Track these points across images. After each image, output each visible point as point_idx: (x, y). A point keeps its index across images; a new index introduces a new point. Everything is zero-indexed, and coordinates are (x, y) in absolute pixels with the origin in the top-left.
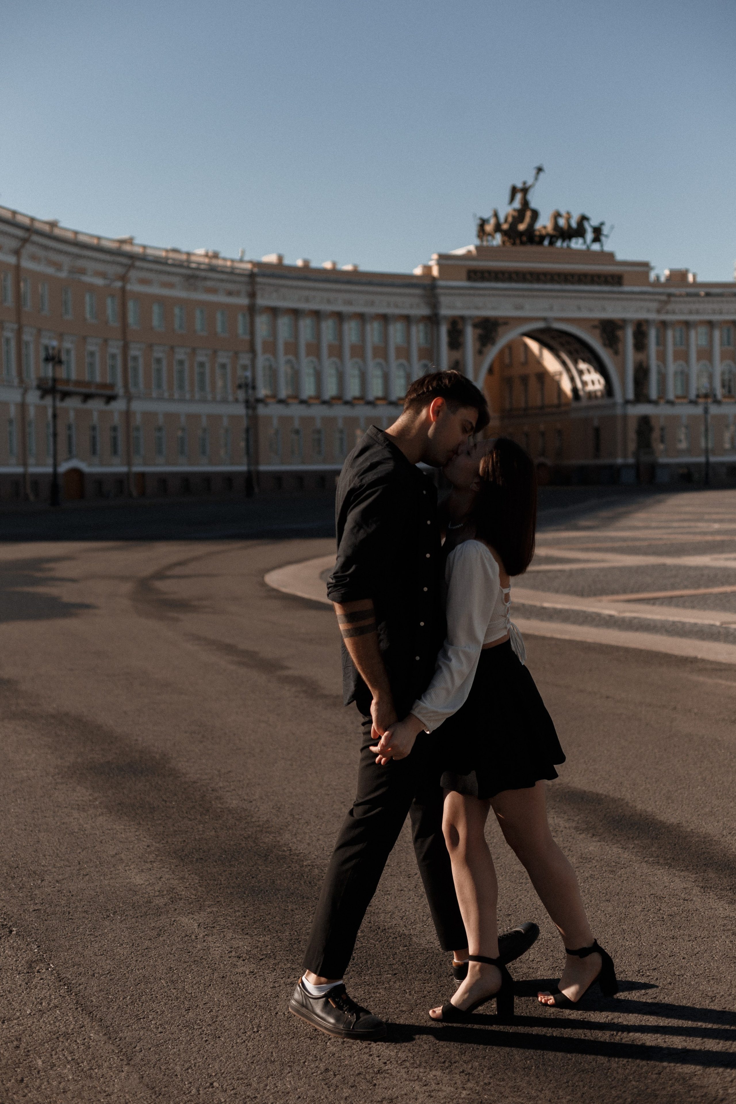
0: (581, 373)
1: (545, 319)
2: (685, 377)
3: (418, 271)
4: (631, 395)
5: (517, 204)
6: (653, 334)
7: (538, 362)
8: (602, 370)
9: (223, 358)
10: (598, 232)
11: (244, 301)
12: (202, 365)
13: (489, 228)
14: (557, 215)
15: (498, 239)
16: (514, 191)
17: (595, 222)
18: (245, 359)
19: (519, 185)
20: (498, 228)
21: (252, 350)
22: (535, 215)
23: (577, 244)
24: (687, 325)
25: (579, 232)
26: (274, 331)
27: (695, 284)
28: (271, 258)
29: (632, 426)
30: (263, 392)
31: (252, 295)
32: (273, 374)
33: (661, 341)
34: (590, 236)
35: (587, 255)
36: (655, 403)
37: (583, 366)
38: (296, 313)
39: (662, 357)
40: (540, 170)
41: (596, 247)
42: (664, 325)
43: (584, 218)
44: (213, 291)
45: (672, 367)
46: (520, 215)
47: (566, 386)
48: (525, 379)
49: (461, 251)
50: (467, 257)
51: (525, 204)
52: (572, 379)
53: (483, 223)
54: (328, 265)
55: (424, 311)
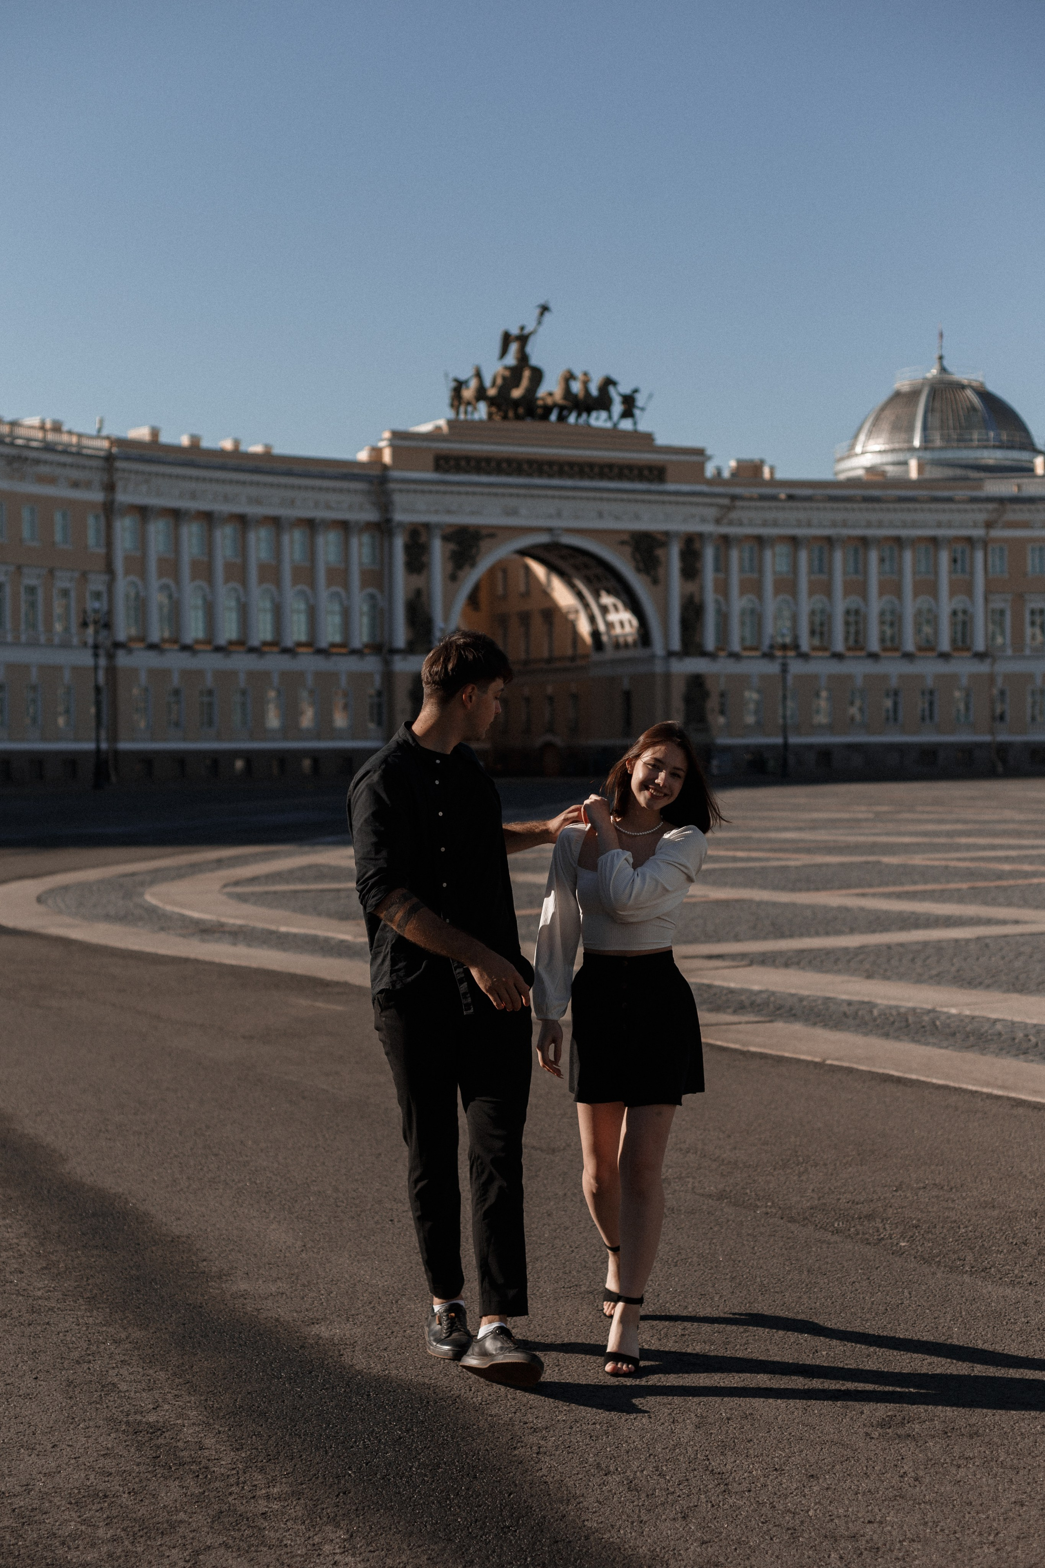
0: (604, 610)
1: (550, 530)
2: (755, 617)
3: (363, 456)
4: (676, 644)
5: (511, 359)
6: (709, 554)
7: (546, 593)
8: (635, 607)
9: (63, 581)
10: (629, 402)
11: (97, 496)
12: (31, 590)
13: (468, 393)
14: (569, 377)
15: (482, 411)
16: (507, 339)
17: (625, 388)
18: (97, 583)
19: (515, 331)
20: (481, 393)
21: (110, 570)
22: (537, 375)
23: (599, 420)
24: (760, 541)
25: (602, 402)
26: (142, 541)
27: (774, 483)
28: (142, 433)
29: (678, 690)
30: (123, 630)
31: (110, 488)
32: (140, 606)
33: (722, 566)
34: (617, 408)
35: (614, 436)
36: (712, 656)
37: (607, 600)
38: (176, 515)
39: (723, 588)
40: (545, 309)
41: (626, 425)
42: (726, 540)
43: (608, 382)
44: (52, 480)
45: (738, 603)
46: (514, 375)
47: (584, 628)
48: (525, 618)
49: (426, 428)
50: (434, 436)
51: (523, 358)
52: (592, 619)
53: (459, 386)
54: (227, 445)
55: (371, 515)
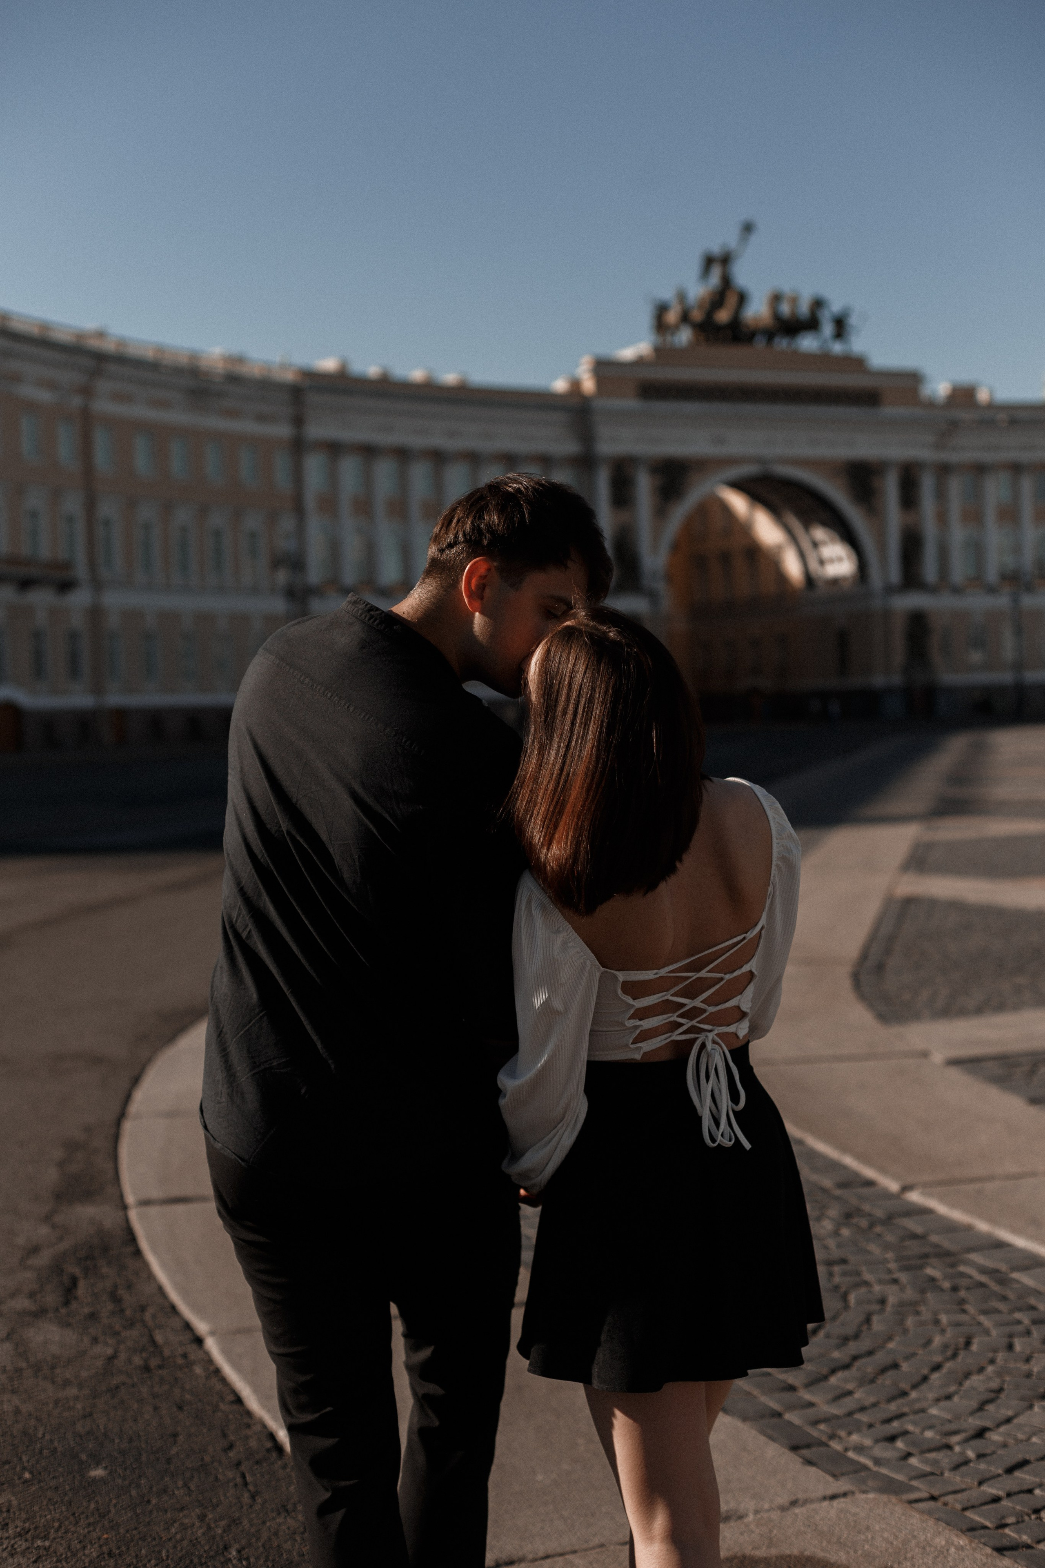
0: (815, 545)
1: (760, 460)
2: (977, 550)
3: (560, 385)
4: (895, 579)
5: (715, 279)
6: (927, 484)
7: (745, 530)
9: (253, 522)
10: (840, 323)
11: (283, 431)
12: (217, 534)
13: (672, 317)
14: (776, 298)
15: (684, 336)
16: (709, 261)
17: (835, 309)
18: (287, 523)
19: (717, 252)
20: (685, 317)
21: (299, 509)
22: (742, 298)
23: (808, 343)
24: (980, 469)
25: (811, 324)
26: (333, 478)
27: (992, 406)
28: (329, 364)
29: (899, 628)
30: (314, 575)
31: (298, 421)
32: (335, 549)
33: (941, 495)
34: (828, 329)
35: (825, 360)
36: (933, 590)
37: (820, 533)
38: (369, 452)
39: (942, 518)
40: (748, 228)
41: (837, 348)
42: (944, 470)
43: (818, 304)
44: (232, 414)
45: (958, 534)
46: (718, 299)
47: (792, 567)
48: (725, 558)
49: (628, 353)
50: (639, 362)
51: (726, 282)
52: (802, 556)
53: (661, 310)
54: (417, 375)
55: (569, 447)
